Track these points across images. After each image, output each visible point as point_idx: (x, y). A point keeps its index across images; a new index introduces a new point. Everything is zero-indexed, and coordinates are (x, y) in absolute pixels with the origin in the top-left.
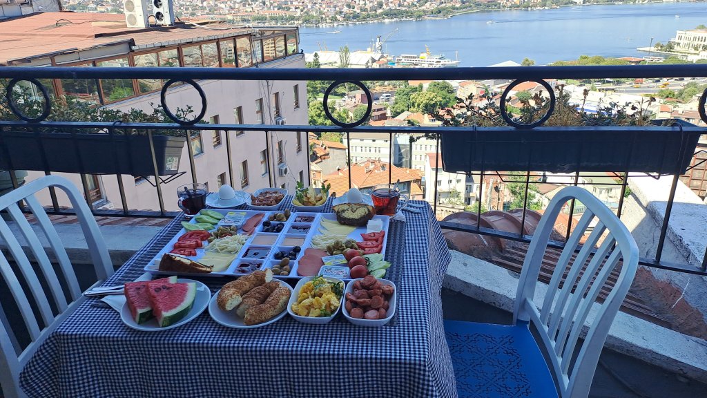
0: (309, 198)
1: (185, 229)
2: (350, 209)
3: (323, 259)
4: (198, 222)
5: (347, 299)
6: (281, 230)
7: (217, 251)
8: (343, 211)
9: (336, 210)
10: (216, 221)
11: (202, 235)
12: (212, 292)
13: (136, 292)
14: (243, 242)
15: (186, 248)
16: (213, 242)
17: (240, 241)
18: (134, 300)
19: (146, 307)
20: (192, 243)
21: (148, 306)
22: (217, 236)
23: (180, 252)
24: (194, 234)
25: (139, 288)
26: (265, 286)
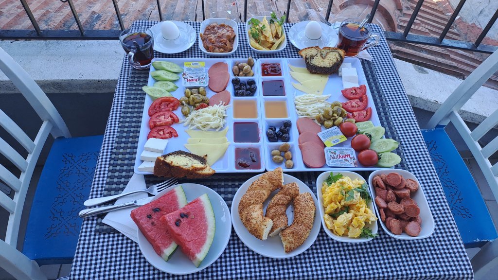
0: (265, 37)
1: (150, 96)
3: (319, 134)
4: (157, 81)
5: (379, 208)
6: (256, 90)
7: (198, 128)
10: (175, 77)
11: (172, 104)
12: (226, 200)
13: (150, 223)
14: (225, 115)
15: (162, 126)
16: (190, 117)
17: (221, 114)
18: (153, 236)
19: (170, 243)
20: (167, 120)
21: (171, 241)
22: (189, 104)
23: (160, 135)
24: (163, 103)
25: (150, 215)
26: (285, 194)
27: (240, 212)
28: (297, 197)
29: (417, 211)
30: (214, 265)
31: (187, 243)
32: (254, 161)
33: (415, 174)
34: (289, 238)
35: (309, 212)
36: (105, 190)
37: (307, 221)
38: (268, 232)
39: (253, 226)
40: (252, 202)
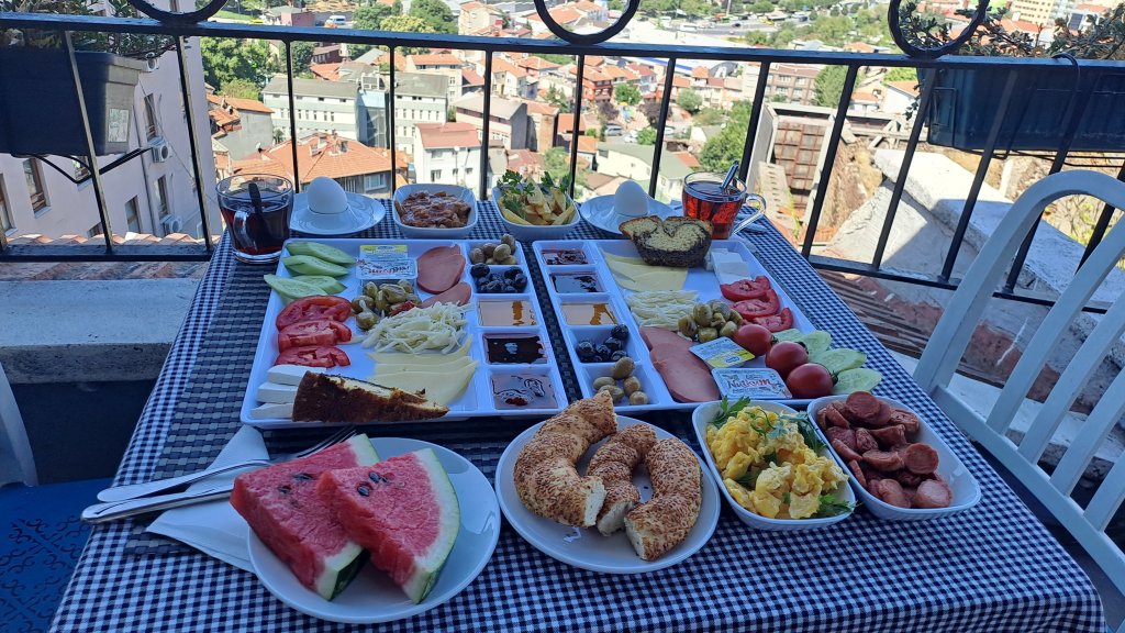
1: (278, 292)
2: (660, 230)
5: (846, 459)
7: (398, 349)
8: (647, 235)
9: (631, 233)
10: (340, 270)
11: (333, 309)
12: (480, 466)
13: (286, 501)
14: (459, 322)
15: (310, 345)
16: (378, 328)
17: (451, 319)
18: (296, 529)
19: (343, 545)
20: (324, 333)
21: (346, 542)
22: (373, 307)
23: (306, 359)
24: (311, 308)
25: (288, 487)
26: (623, 440)
27: (520, 479)
28: (655, 447)
29: (932, 458)
30: (459, 600)
31: (389, 532)
32: (538, 395)
33: (905, 403)
34: (649, 520)
35: (687, 468)
36: (157, 469)
37: (686, 485)
38: (596, 511)
39: (557, 492)
40: (549, 452)
